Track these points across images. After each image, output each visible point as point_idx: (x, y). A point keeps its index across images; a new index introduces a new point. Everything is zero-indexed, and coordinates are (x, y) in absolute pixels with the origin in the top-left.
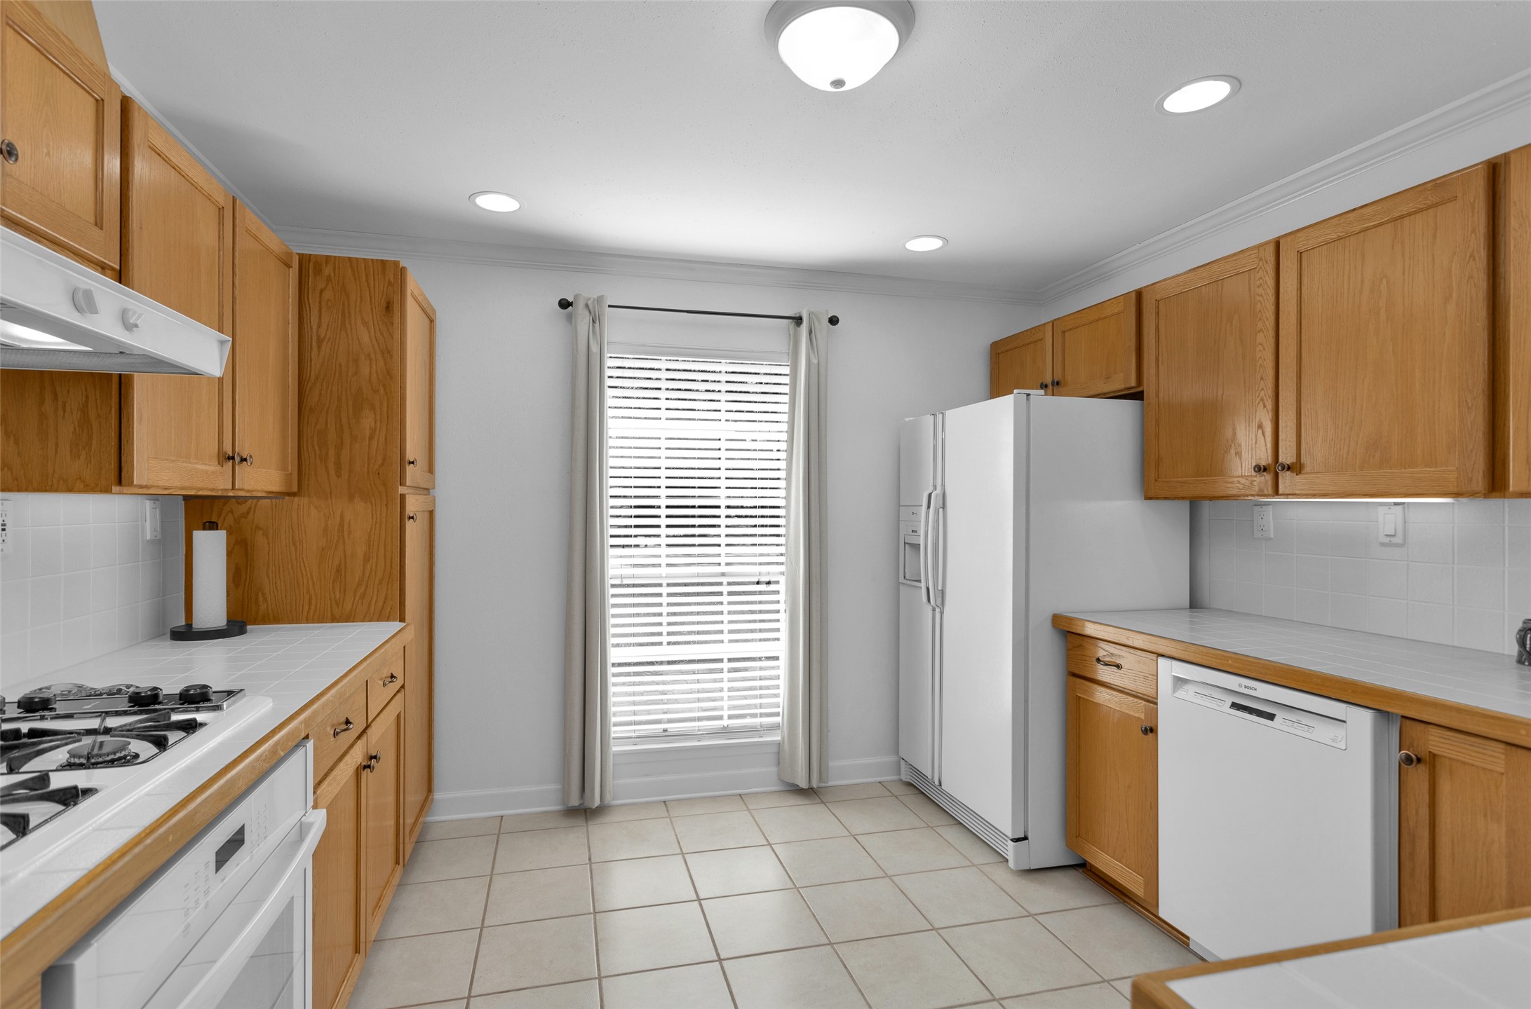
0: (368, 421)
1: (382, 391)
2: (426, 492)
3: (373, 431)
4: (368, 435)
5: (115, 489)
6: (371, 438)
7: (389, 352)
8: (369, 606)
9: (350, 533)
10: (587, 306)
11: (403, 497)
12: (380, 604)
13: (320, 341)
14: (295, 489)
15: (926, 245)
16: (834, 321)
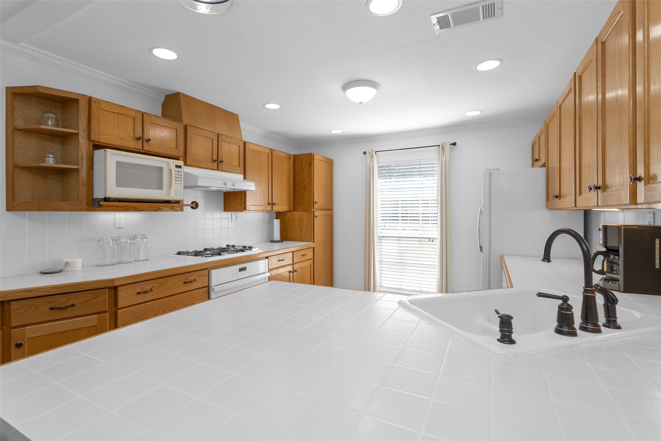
0: (306, 193)
1: (309, 186)
2: (331, 210)
3: (307, 195)
4: (306, 196)
5: (244, 211)
6: (307, 197)
7: (310, 176)
8: (307, 238)
9: (303, 220)
10: (369, 153)
11: (314, 211)
12: (309, 238)
13: (298, 175)
14: (292, 210)
15: (474, 114)
16: (454, 144)
